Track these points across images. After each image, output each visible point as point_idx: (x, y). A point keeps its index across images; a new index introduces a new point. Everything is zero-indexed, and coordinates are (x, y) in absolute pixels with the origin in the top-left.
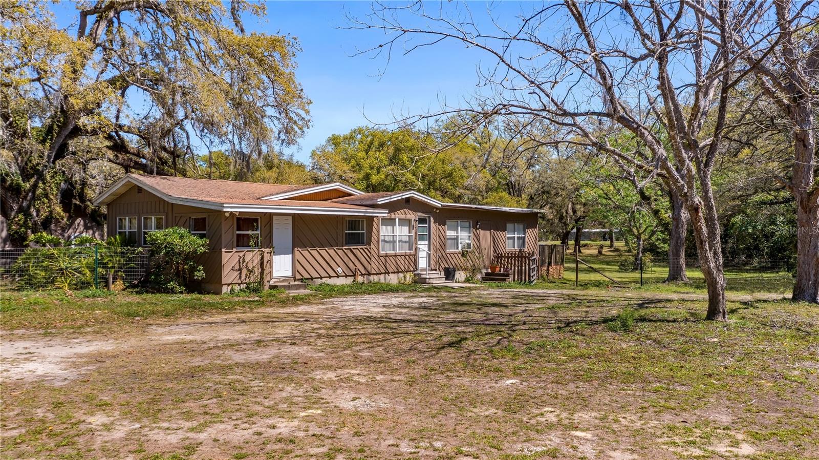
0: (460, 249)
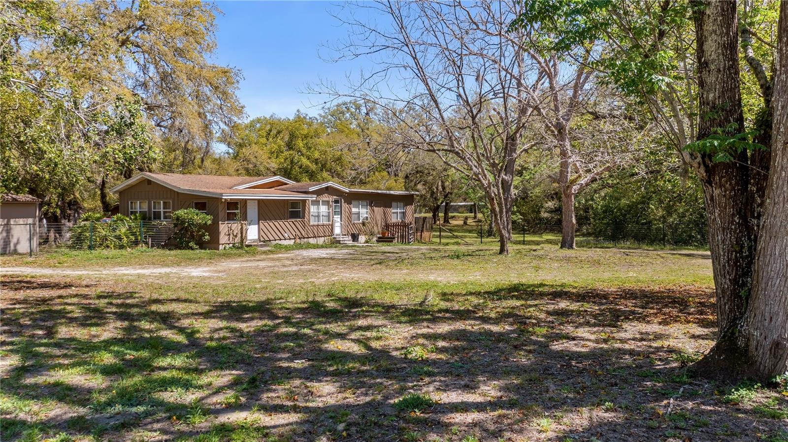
0: (361, 221)
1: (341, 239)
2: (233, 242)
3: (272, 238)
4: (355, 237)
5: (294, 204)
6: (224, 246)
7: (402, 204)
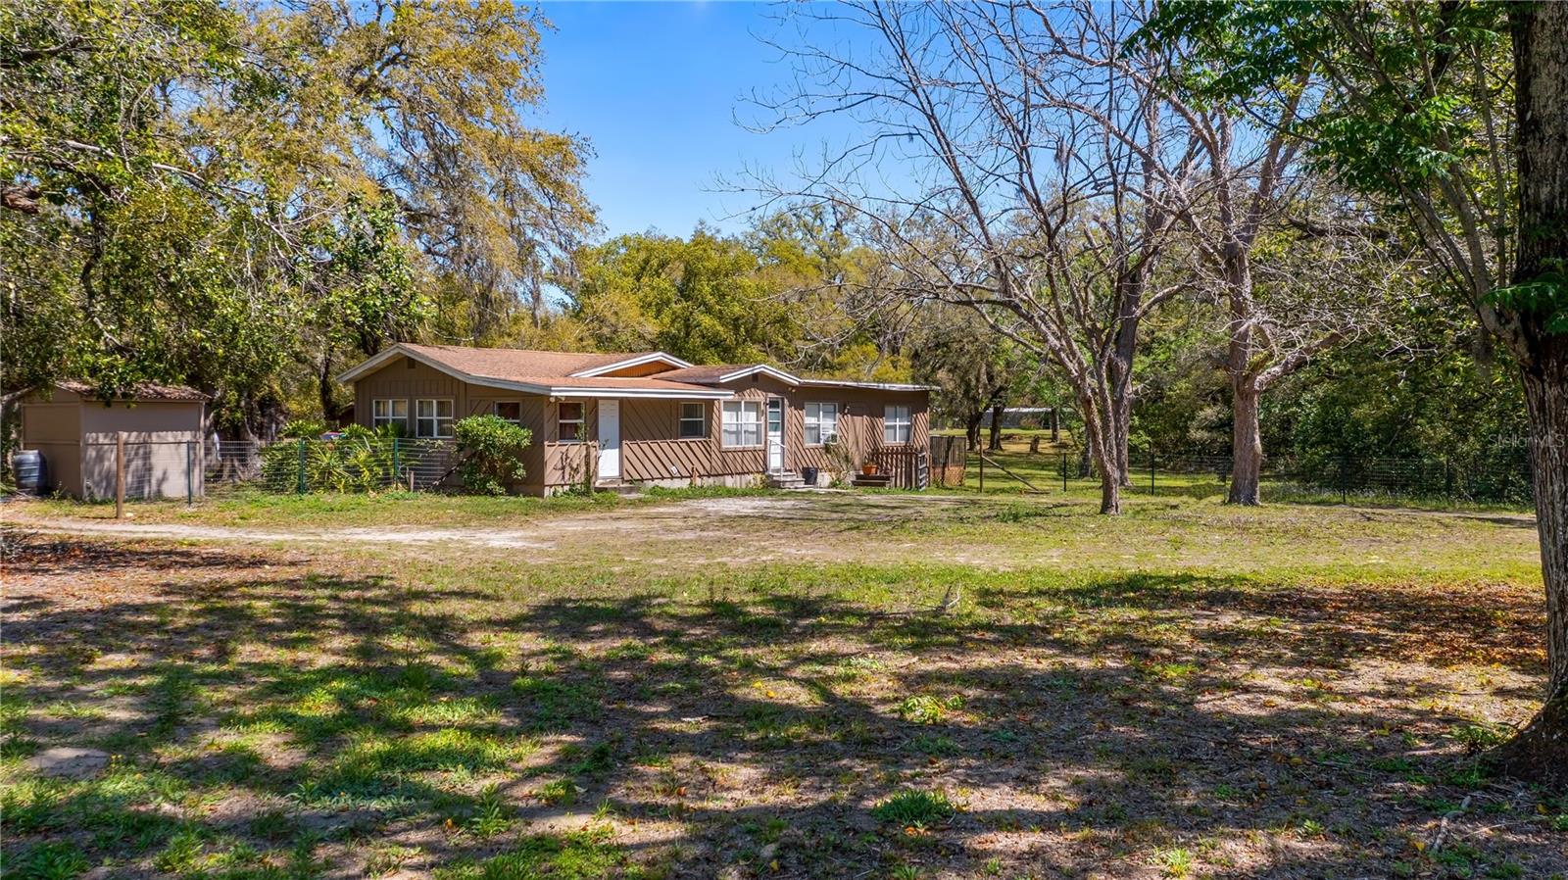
0: (822, 442)
1: (782, 479)
2: (571, 482)
3: (646, 475)
4: (809, 476)
5: (691, 407)
6: (552, 490)
7: (905, 410)
